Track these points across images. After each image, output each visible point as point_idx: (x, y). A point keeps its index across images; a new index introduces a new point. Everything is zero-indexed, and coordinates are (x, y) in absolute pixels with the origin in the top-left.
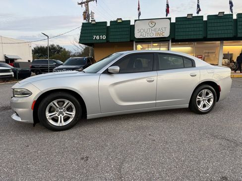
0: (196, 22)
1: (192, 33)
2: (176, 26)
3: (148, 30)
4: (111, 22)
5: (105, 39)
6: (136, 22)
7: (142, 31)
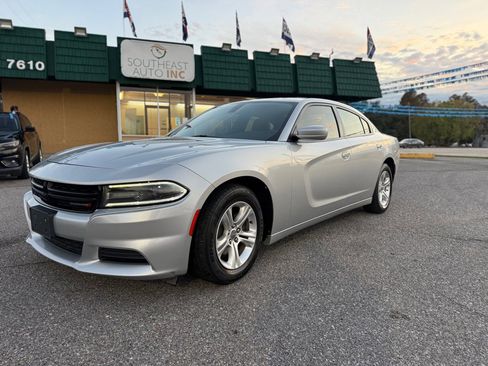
0: (236, 60)
1: (233, 80)
2: (204, 63)
3: (151, 63)
4: (57, 33)
5: (43, 71)
6: (123, 43)
7: (138, 63)
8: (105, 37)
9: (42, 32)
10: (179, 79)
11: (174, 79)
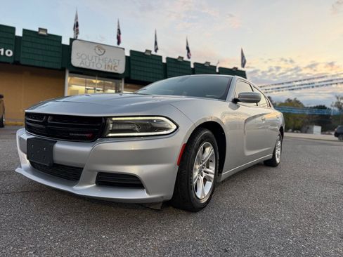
0: (154, 61)
2: (132, 62)
3: (94, 58)
4: (24, 31)
5: (11, 57)
6: (74, 42)
7: (84, 57)
8: (60, 37)
9: (14, 29)
10: (113, 71)
11: (109, 70)
